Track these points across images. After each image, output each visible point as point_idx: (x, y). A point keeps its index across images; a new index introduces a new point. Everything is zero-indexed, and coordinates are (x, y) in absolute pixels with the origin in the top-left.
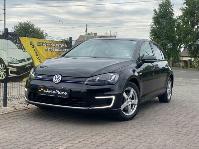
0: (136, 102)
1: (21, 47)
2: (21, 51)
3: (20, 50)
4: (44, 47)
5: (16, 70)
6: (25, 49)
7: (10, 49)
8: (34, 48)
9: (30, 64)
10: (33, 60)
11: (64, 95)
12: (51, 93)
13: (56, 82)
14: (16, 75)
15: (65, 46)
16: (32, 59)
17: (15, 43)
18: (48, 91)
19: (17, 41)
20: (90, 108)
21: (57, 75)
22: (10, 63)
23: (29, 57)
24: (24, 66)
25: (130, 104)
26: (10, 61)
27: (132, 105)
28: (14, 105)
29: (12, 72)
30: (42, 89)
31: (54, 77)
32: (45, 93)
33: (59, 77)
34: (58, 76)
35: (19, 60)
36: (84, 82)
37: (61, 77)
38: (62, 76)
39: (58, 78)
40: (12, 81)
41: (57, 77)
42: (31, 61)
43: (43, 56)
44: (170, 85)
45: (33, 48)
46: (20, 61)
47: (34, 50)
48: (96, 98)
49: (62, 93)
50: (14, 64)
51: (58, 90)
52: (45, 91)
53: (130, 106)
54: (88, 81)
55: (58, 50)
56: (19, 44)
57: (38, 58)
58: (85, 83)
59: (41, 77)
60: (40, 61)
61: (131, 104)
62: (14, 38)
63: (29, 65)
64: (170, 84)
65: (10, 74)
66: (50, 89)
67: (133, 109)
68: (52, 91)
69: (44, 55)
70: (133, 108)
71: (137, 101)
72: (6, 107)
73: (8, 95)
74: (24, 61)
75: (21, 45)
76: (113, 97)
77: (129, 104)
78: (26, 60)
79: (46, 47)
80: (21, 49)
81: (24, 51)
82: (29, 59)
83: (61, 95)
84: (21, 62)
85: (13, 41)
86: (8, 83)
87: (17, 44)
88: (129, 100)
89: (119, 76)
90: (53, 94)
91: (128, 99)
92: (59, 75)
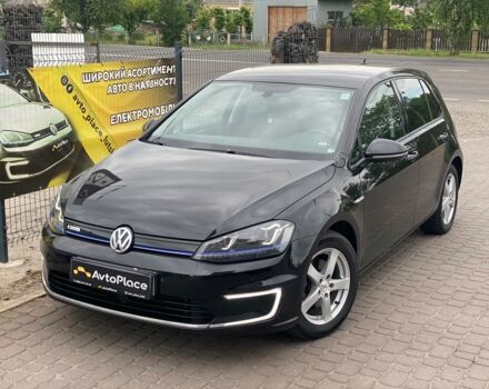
0: (344, 282)
1: (37, 97)
2: (37, 107)
3: (34, 105)
4: (102, 83)
5: (27, 162)
6: (46, 100)
7: (5, 107)
8: (73, 94)
9: (64, 138)
10: (72, 127)
11: (140, 291)
12: (104, 283)
13: (118, 248)
14: (27, 176)
15: (162, 69)
16: (70, 123)
17: (18, 89)
18: (96, 274)
19: (22, 80)
20: (212, 326)
21: (119, 230)
22: (8, 146)
23: (61, 118)
24: (48, 148)
25: (328, 292)
26: (8, 142)
27: (333, 294)
28: (28, 254)
29: (14, 170)
30: (81, 269)
31: (114, 235)
32: (90, 280)
33: (127, 234)
34: (122, 231)
35: (33, 134)
36: (194, 253)
37: (130, 237)
38: (133, 233)
39: (123, 240)
40: (18, 194)
41: (120, 237)
42: (67, 130)
43: (100, 110)
44: (450, 187)
45: (70, 92)
46: (34, 137)
47: (75, 98)
48: (229, 297)
49: (135, 285)
50: (20, 145)
51: (123, 274)
52: (89, 275)
53: (328, 299)
54: (206, 252)
55: (143, 86)
56: (29, 88)
57: (88, 118)
58: (198, 256)
59: (78, 229)
60: (93, 126)
61: (331, 293)
62: (13, 74)
63: (64, 142)
64: (451, 184)
65: (11, 177)
66: (102, 271)
67: (338, 303)
68: (107, 276)
69: (102, 106)
70: (337, 299)
71: (348, 279)
72: (7, 265)
73: (8, 232)
74: (46, 132)
75: (36, 92)
76: (278, 292)
77: (326, 295)
78: (53, 128)
79: (109, 82)
80: (38, 100)
81: (46, 107)
82: (60, 126)
83: (133, 290)
84: (39, 139)
85: (10, 85)
86: (6, 201)
87: (23, 91)
88: (324, 283)
89: (292, 228)
90: (110, 285)
91: (321, 281)
92: (126, 230)
